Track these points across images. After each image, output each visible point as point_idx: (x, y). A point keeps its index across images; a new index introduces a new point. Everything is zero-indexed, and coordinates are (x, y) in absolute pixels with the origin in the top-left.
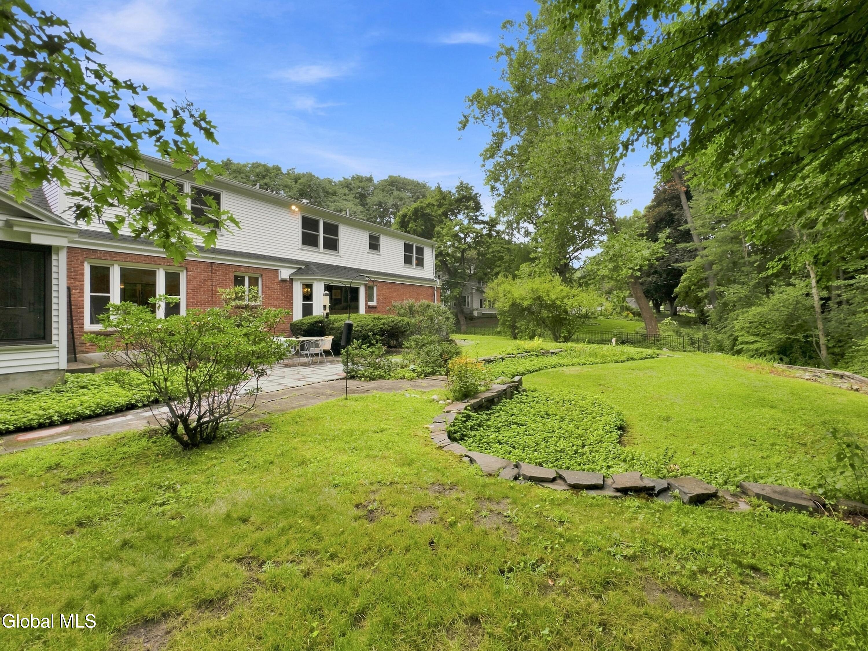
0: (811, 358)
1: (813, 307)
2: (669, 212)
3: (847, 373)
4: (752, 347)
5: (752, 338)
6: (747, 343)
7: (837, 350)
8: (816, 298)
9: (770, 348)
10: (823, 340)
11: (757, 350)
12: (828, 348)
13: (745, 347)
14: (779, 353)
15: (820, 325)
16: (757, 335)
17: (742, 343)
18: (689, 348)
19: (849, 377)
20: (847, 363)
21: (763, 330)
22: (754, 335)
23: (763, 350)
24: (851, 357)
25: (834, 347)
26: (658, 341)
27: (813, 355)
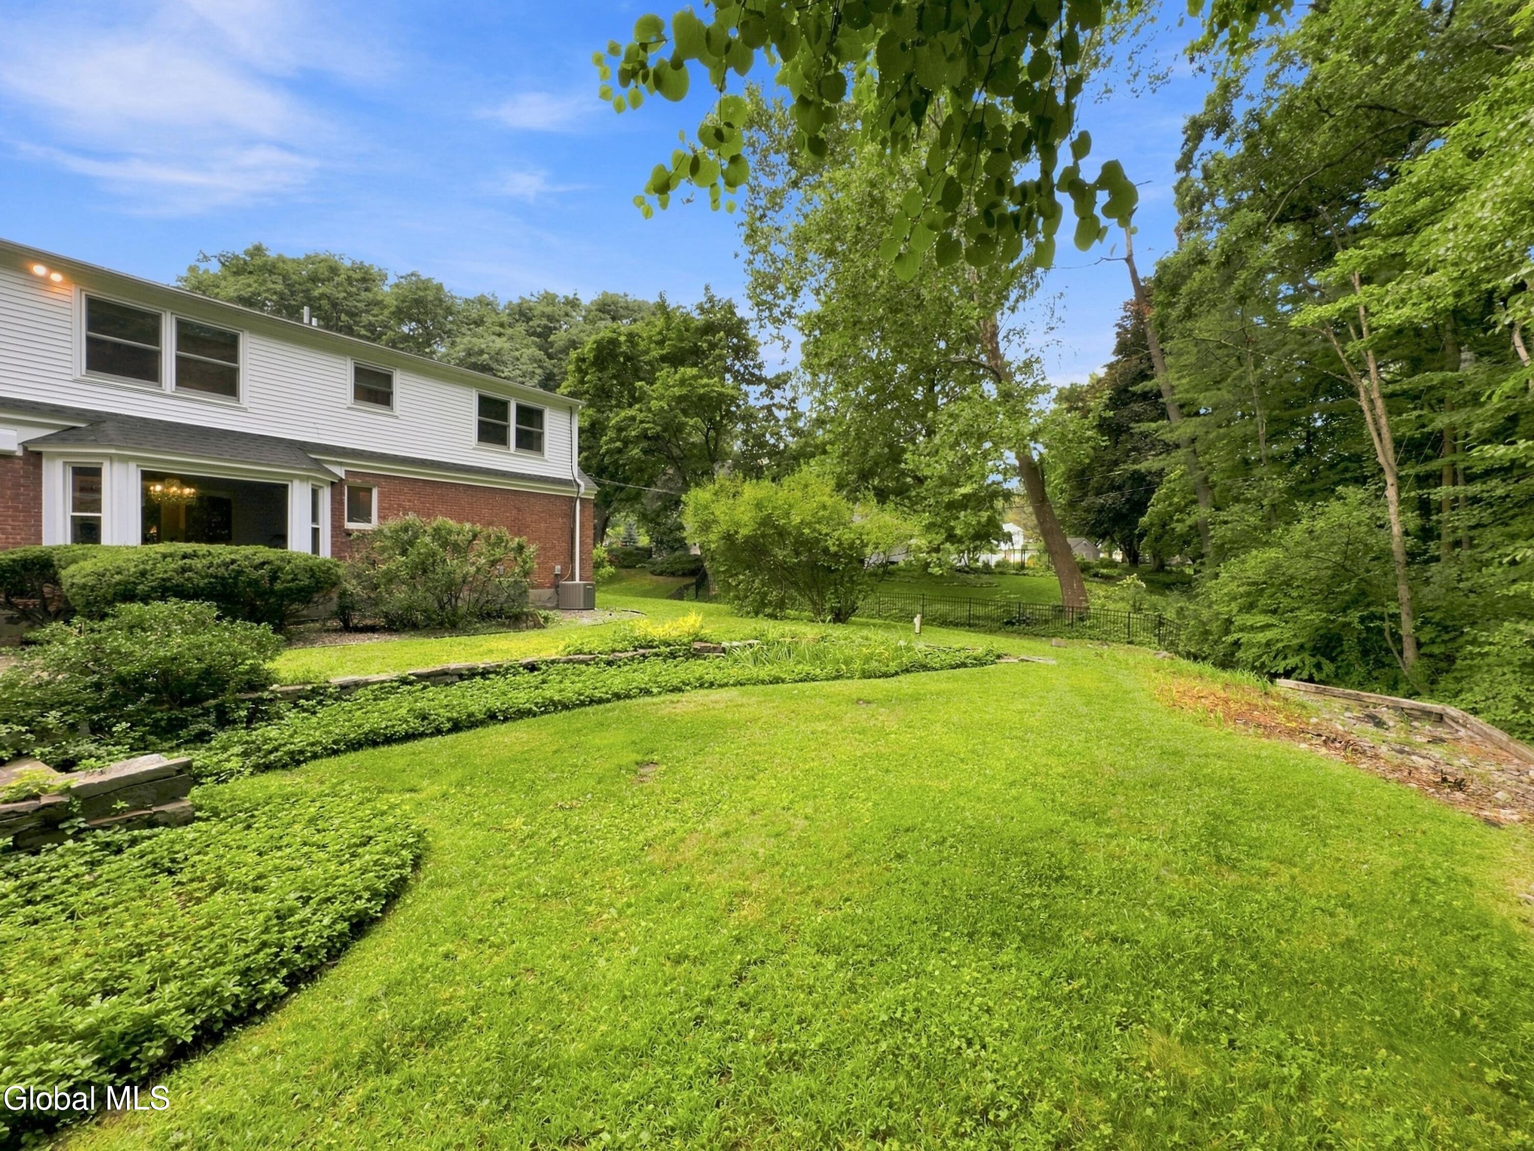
0: (1380, 664)
1: (1390, 553)
2: (1142, 371)
3: (1452, 711)
4: (1261, 637)
5: (1261, 619)
6: (1252, 628)
7: (1436, 650)
8: (1396, 529)
9: (1295, 642)
10: (1407, 627)
11: (1268, 644)
12: (1419, 645)
13: (1245, 637)
14: (1315, 651)
15: (1403, 591)
16: (1274, 612)
17: (1241, 629)
18: (1142, 636)
19: (1453, 719)
20: (1458, 680)
21: (1285, 602)
22: (1265, 612)
23: (1280, 645)
24: (1470, 668)
25: (1433, 641)
26: (1082, 619)
27: (1387, 660)
